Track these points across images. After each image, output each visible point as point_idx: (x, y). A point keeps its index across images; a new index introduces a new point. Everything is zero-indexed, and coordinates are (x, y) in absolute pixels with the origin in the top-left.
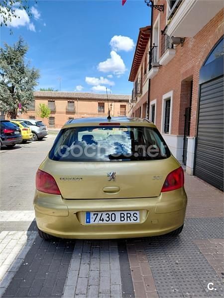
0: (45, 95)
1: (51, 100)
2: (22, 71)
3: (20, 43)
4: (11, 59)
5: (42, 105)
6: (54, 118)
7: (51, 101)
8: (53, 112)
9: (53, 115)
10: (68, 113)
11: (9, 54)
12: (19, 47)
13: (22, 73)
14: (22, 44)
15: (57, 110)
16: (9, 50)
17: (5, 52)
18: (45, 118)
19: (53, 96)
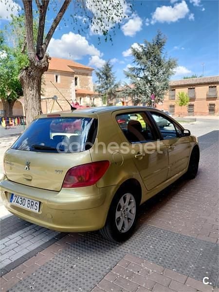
0: (186, 83)
1: (191, 87)
2: (159, 64)
3: (158, 36)
4: (150, 54)
5: (181, 94)
6: (193, 105)
7: (191, 89)
8: (192, 99)
9: (192, 103)
10: (208, 99)
11: (148, 49)
12: (157, 41)
13: (160, 65)
14: (161, 37)
15: (197, 97)
16: (148, 46)
17: (145, 48)
18: (183, 106)
19: (193, 82)
